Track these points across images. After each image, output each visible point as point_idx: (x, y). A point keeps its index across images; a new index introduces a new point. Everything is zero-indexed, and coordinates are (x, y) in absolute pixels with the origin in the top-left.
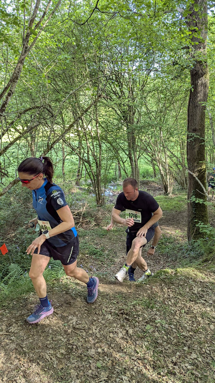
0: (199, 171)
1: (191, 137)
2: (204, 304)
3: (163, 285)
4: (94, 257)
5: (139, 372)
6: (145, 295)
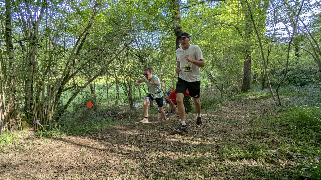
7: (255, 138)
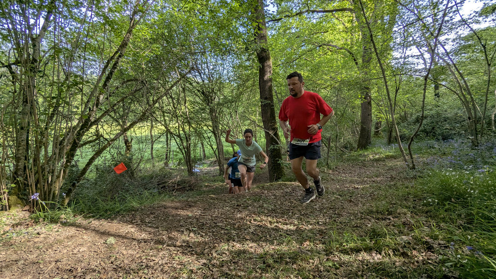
0: (273, 129)
7: (378, 219)
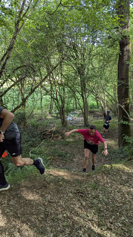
0: (125, 104)
1: (120, 83)
2: (129, 186)
3: (104, 175)
4: (61, 158)
5: (89, 228)
6: (92, 181)
